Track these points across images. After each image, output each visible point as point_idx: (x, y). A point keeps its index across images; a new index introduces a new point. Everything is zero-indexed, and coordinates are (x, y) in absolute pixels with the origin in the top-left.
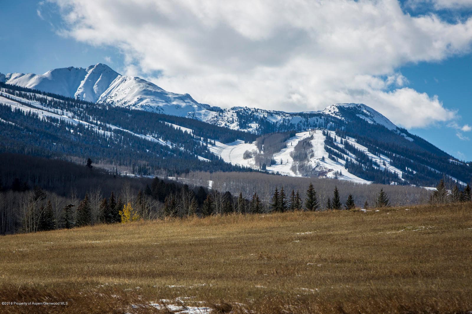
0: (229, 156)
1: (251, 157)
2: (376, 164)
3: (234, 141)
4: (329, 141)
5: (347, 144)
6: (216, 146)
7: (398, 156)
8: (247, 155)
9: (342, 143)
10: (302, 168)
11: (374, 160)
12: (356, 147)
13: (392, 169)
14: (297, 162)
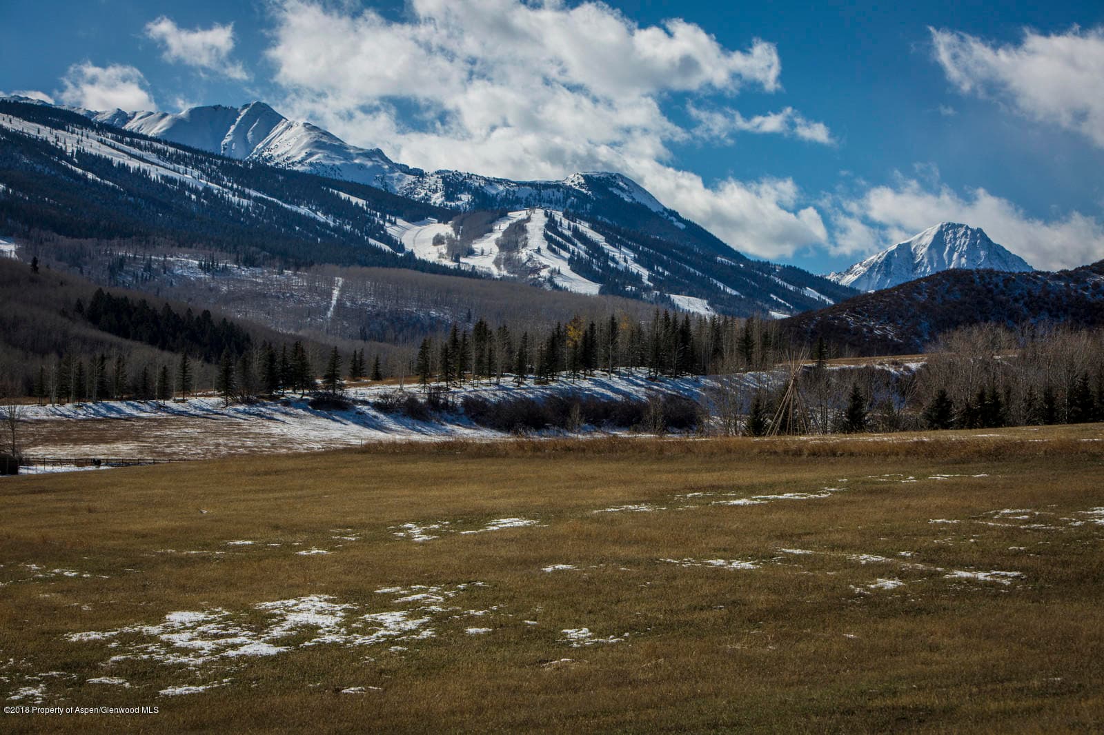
0: (414, 241)
1: (443, 243)
2: (613, 259)
3: (423, 219)
4: (552, 225)
5: (576, 232)
6: (397, 226)
7: (646, 249)
8: (438, 241)
9: (569, 229)
10: (510, 263)
11: (611, 254)
12: (588, 235)
13: (635, 268)
14: (505, 253)
